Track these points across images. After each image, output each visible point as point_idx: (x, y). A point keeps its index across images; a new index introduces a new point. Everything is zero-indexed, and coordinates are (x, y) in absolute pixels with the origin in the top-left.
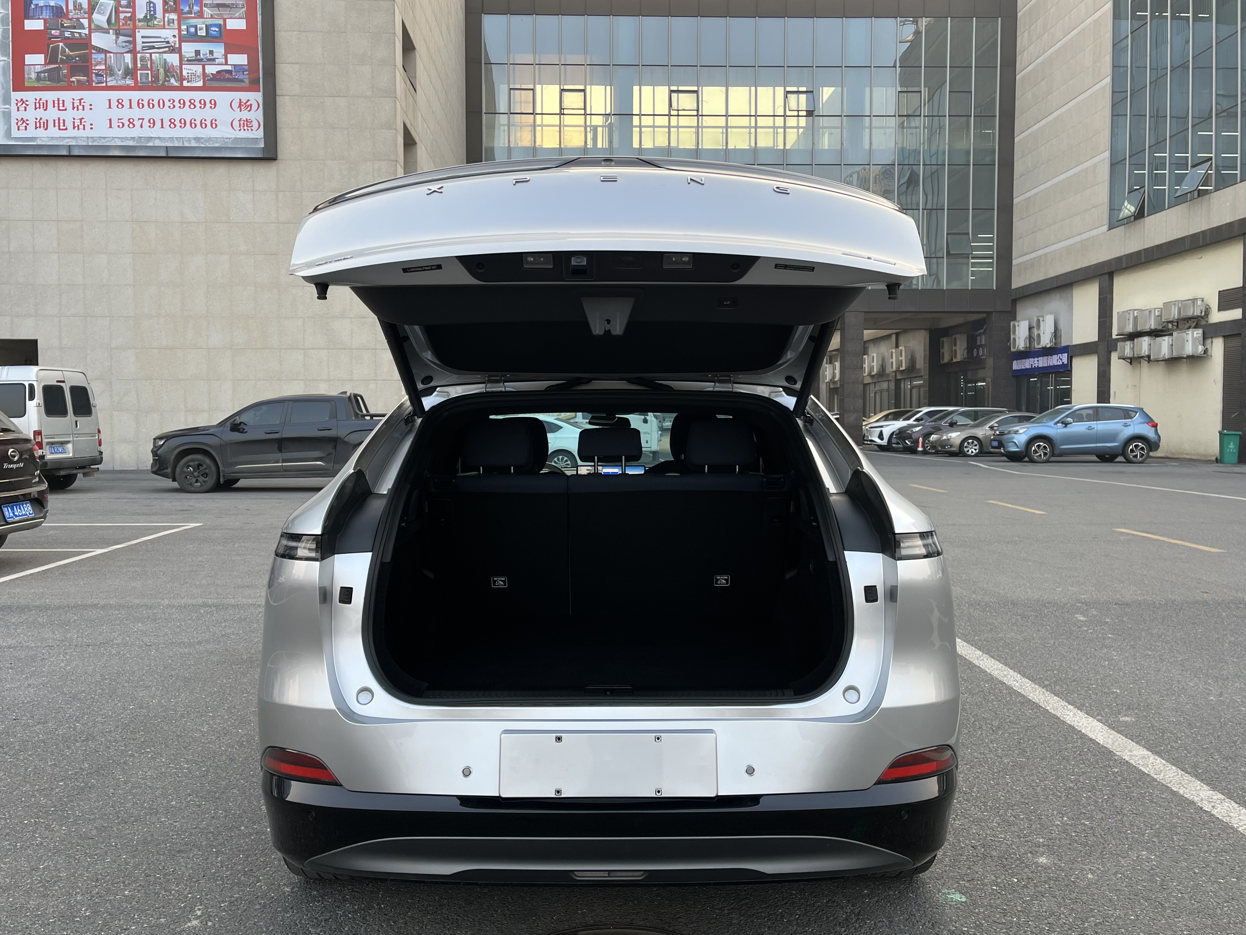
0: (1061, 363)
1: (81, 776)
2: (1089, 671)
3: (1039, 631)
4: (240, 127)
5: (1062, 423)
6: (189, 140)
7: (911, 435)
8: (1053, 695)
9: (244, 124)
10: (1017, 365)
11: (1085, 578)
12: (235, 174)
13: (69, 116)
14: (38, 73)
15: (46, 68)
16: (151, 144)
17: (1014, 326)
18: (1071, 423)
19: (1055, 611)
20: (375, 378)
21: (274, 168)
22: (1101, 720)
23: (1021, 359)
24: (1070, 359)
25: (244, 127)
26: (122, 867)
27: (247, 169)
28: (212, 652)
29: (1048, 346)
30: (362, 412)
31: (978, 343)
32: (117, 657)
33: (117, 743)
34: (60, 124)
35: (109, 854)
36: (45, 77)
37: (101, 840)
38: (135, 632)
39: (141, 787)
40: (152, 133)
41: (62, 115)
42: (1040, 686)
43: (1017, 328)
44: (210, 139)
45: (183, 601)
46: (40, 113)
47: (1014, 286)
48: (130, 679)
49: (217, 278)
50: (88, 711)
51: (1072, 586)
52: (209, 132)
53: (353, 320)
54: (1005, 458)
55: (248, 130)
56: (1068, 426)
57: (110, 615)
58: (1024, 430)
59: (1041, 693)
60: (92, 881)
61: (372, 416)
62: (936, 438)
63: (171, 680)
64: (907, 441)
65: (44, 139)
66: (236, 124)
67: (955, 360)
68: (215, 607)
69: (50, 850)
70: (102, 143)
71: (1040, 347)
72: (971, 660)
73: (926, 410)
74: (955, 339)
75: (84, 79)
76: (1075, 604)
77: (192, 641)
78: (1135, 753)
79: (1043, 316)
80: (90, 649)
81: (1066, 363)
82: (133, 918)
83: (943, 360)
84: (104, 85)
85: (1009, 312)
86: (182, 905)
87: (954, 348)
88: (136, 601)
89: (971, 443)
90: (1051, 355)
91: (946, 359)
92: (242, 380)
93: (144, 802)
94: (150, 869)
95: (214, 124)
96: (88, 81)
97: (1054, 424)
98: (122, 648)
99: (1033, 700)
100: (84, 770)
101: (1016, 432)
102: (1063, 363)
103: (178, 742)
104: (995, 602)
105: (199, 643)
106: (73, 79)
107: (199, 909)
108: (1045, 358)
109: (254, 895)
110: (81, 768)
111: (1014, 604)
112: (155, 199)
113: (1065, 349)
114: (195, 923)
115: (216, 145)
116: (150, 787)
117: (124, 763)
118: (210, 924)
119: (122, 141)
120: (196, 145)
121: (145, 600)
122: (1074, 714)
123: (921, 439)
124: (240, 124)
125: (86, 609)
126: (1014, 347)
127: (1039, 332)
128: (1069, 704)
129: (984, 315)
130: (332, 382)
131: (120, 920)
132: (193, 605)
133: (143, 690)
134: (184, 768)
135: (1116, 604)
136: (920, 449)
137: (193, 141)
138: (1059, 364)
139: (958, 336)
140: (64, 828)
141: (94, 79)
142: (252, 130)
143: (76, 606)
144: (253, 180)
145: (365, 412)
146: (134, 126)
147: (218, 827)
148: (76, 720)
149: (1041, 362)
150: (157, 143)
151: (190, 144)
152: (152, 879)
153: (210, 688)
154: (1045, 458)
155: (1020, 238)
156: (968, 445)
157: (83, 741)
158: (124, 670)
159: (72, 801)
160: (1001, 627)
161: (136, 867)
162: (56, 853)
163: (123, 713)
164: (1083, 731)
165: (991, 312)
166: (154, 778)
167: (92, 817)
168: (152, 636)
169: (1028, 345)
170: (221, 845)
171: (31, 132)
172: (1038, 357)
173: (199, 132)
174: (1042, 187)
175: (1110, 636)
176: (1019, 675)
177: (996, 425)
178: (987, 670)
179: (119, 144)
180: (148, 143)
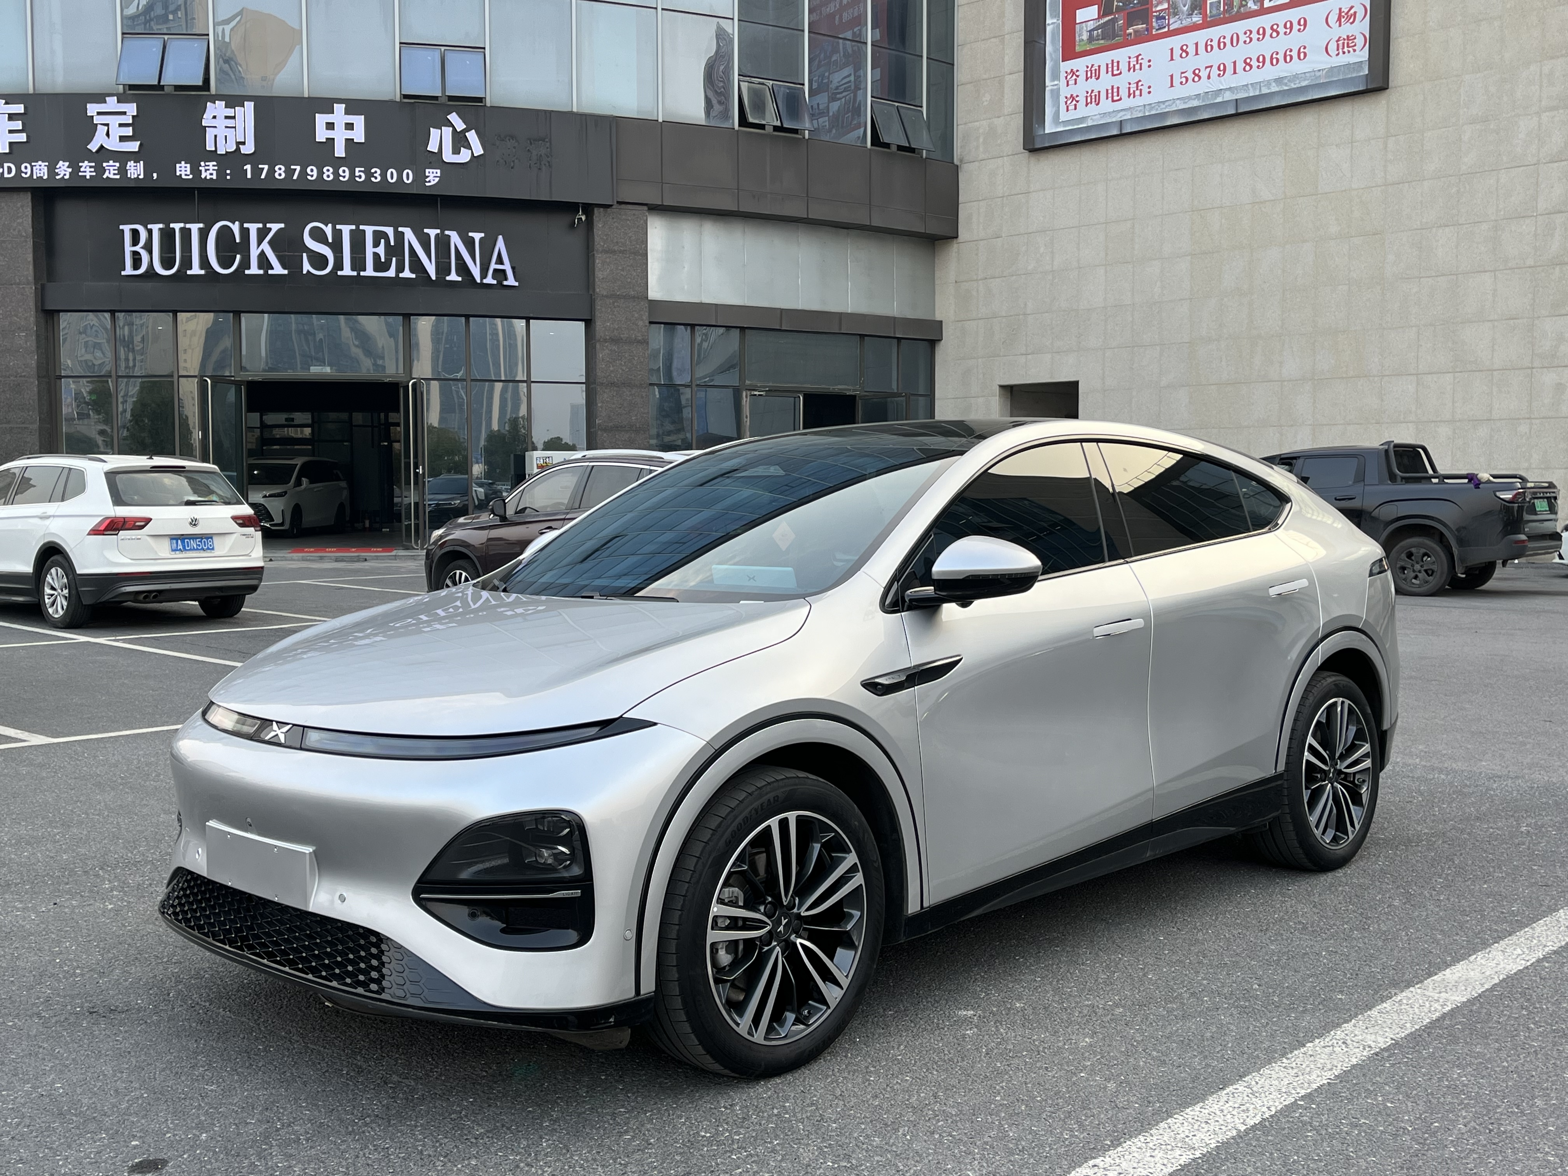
4: (1338, 50)
6: (1268, 83)
9: (1343, 43)
12: (1326, 122)
13: (1123, 81)
14: (1090, 31)
15: (1100, 23)
16: (1219, 100)
21: (1384, 102)
25: (1343, 48)
27: (1344, 112)
34: (1114, 94)
36: (1098, 35)
40: (1223, 85)
41: (1117, 81)
44: (1296, 77)
46: (1093, 85)
49: (1296, 278)
52: (1297, 67)
55: (1349, 52)
61: (1445, 478)
65: (1094, 118)
66: (1332, 47)
70: (1161, 109)
75: (1142, 28)
84: (1166, 29)
92: (1325, 425)
95: (1302, 54)
96: (1147, 30)
106: (1130, 31)
112: (1222, 175)
115: (1304, 83)
119: (1183, 103)
120: (1277, 89)
124: (1338, 45)
137: (1274, 84)
141: (1154, 24)
144: (1353, 126)
146: (1200, 78)
150: (1228, 96)
151: (1269, 88)
171: (1082, 111)
173: (1283, 69)
179: (1180, 107)
180: (1216, 99)
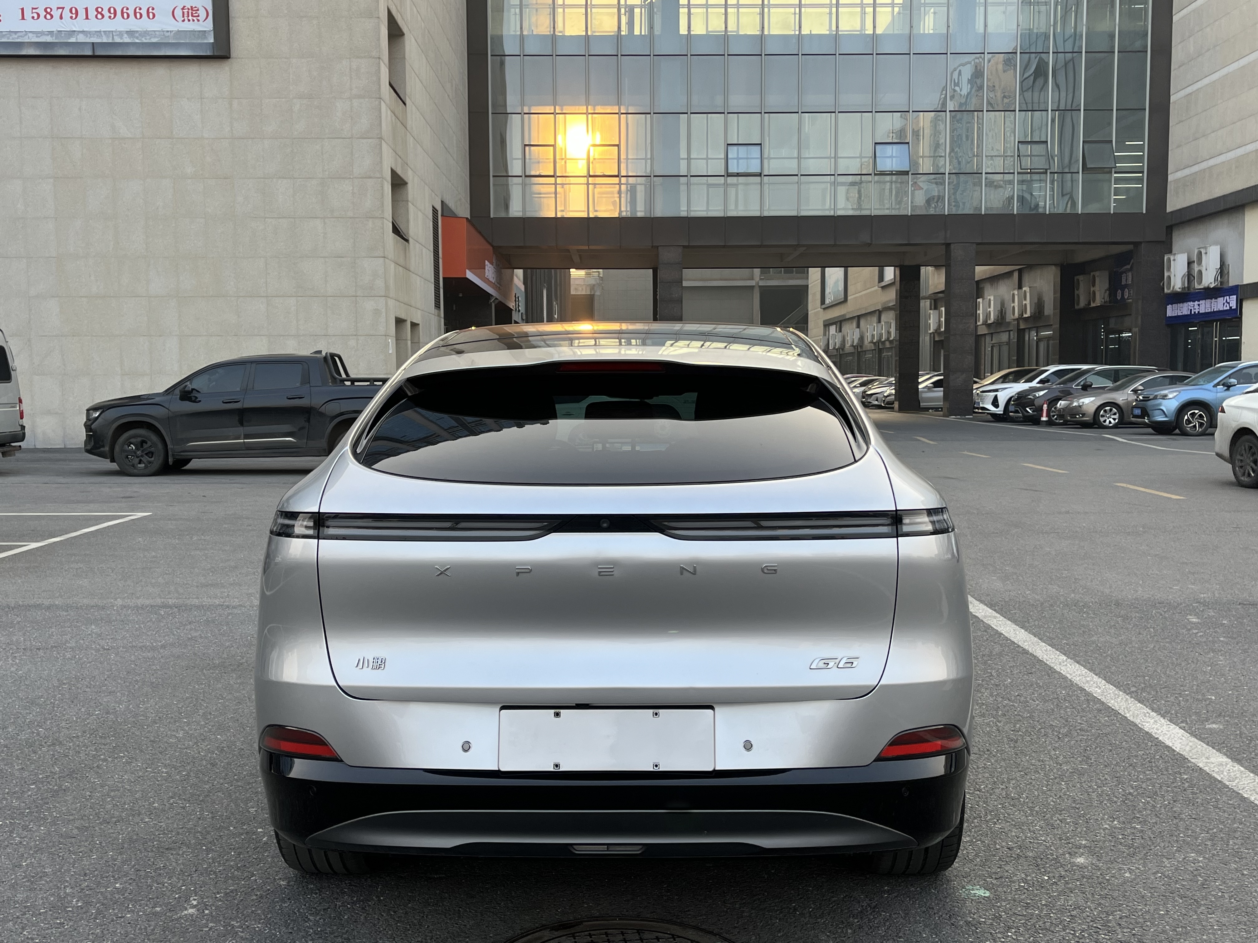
0: (1228, 308)
1: (53, 780)
2: (1185, 677)
3: (1140, 634)
4: (183, 17)
5: (1223, 385)
6: (121, 34)
7: (1033, 400)
8: (1137, 702)
9: (188, 12)
10: (1172, 311)
11: (1210, 575)
12: (178, 77)
16: (73, 40)
17: (1169, 260)
18: (1235, 385)
19: (1165, 612)
20: (355, 333)
21: (227, 69)
22: (1184, 727)
23: (1177, 303)
24: (1240, 303)
25: (188, 16)
26: (110, 863)
27: (192, 71)
28: (179, 657)
29: (1212, 286)
30: (341, 376)
31: (1123, 283)
32: (74, 662)
33: (87, 748)
35: (94, 851)
37: (84, 839)
38: (89, 634)
39: (119, 790)
40: (75, 26)
42: (1125, 692)
43: (1172, 262)
44: (146, 33)
45: (140, 602)
47: (1170, 207)
48: (91, 684)
49: (158, 208)
50: (50, 716)
51: (1193, 584)
52: (145, 24)
53: (327, 260)
54: (1150, 430)
55: (193, 20)
56: (1231, 388)
57: (57, 617)
58: (1175, 394)
59: (1125, 699)
60: (80, 875)
61: (353, 381)
62: (1064, 404)
63: (137, 686)
64: (1028, 409)
66: (179, 13)
67: (1093, 305)
68: (176, 608)
69: (31, 849)
70: (13, 39)
71: (1202, 287)
72: (1052, 665)
73: (1053, 369)
74: (1094, 277)
76: (1191, 605)
77: (155, 644)
78: (1212, 760)
79: (1205, 248)
80: (41, 653)
81: (1234, 307)
82: (128, 907)
83: (1078, 304)
85: (1163, 242)
86: (177, 896)
87: (1092, 289)
88: (86, 601)
89: (1108, 411)
90: (1216, 298)
91: (1082, 304)
92: (191, 336)
93: (125, 804)
94: (139, 864)
95: (151, 14)
97: (1213, 387)
98: (77, 652)
99: (1113, 708)
100: (55, 774)
101: (1164, 397)
102: (1231, 307)
103: (153, 747)
104: (1096, 602)
105: (163, 647)
107: (195, 900)
108: (1208, 301)
109: (249, 888)
110: (51, 772)
111: (1118, 604)
112: (80, 109)
113: (1234, 290)
114: (191, 911)
115: (154, 40)
116: (128, 790)
117: (98, 767)
118: (207, 912)
119: (37, 37)
120: (130, 41)
121: (95, 600)
122: (1155, 721)
123: (1045, 406)
124: (183, 13)
125: (29, 610)
126: (1169, 288)
127: (1200, 268)
128: (1153, 710)
129: (1131, 247)
130: (302, 338)
131: (114, 909)
132: (151, 606)
133: (108, 696)
134: (163, 772)
135: (1240, 604)
136: (1044, 419)
137: (125, 35)
138: (1225, 308)
139: (1097, 273)
140: (42, 828)
142: (198, 20)
143: (18, 607)
144: (201, 84)
145: (344, 376)
146: (52, 16)
147: (205, 828)
148: (38, 725)
149: (1203, 307)
150: (81, 39)
151: (121, 39)
152: (142, 873)
153: (181, 693)
154: (1200, 430)
155: (1179, 146)
156: (1104, 414)
157: (49, 746)
158: (83, 675)
159: (47, 803)
160: (1096, 629)
161: (124, 862)
162: (37, 851)
163: (88, 719)
164: (1160, 738)
165: (1141, 243)
166: (132, 782)
167: (71, 818)
168: (109, 639)
169: (1186, 285)
170: (210, 843)
172: (1199, 301)
173: (132, 24)
174: (1206, 81)
175: (1222, 639)
176: (1103, 681)
177: (1141, 388)
178: (1068, 676)
179: (33, 40)
180: (69, 39)
